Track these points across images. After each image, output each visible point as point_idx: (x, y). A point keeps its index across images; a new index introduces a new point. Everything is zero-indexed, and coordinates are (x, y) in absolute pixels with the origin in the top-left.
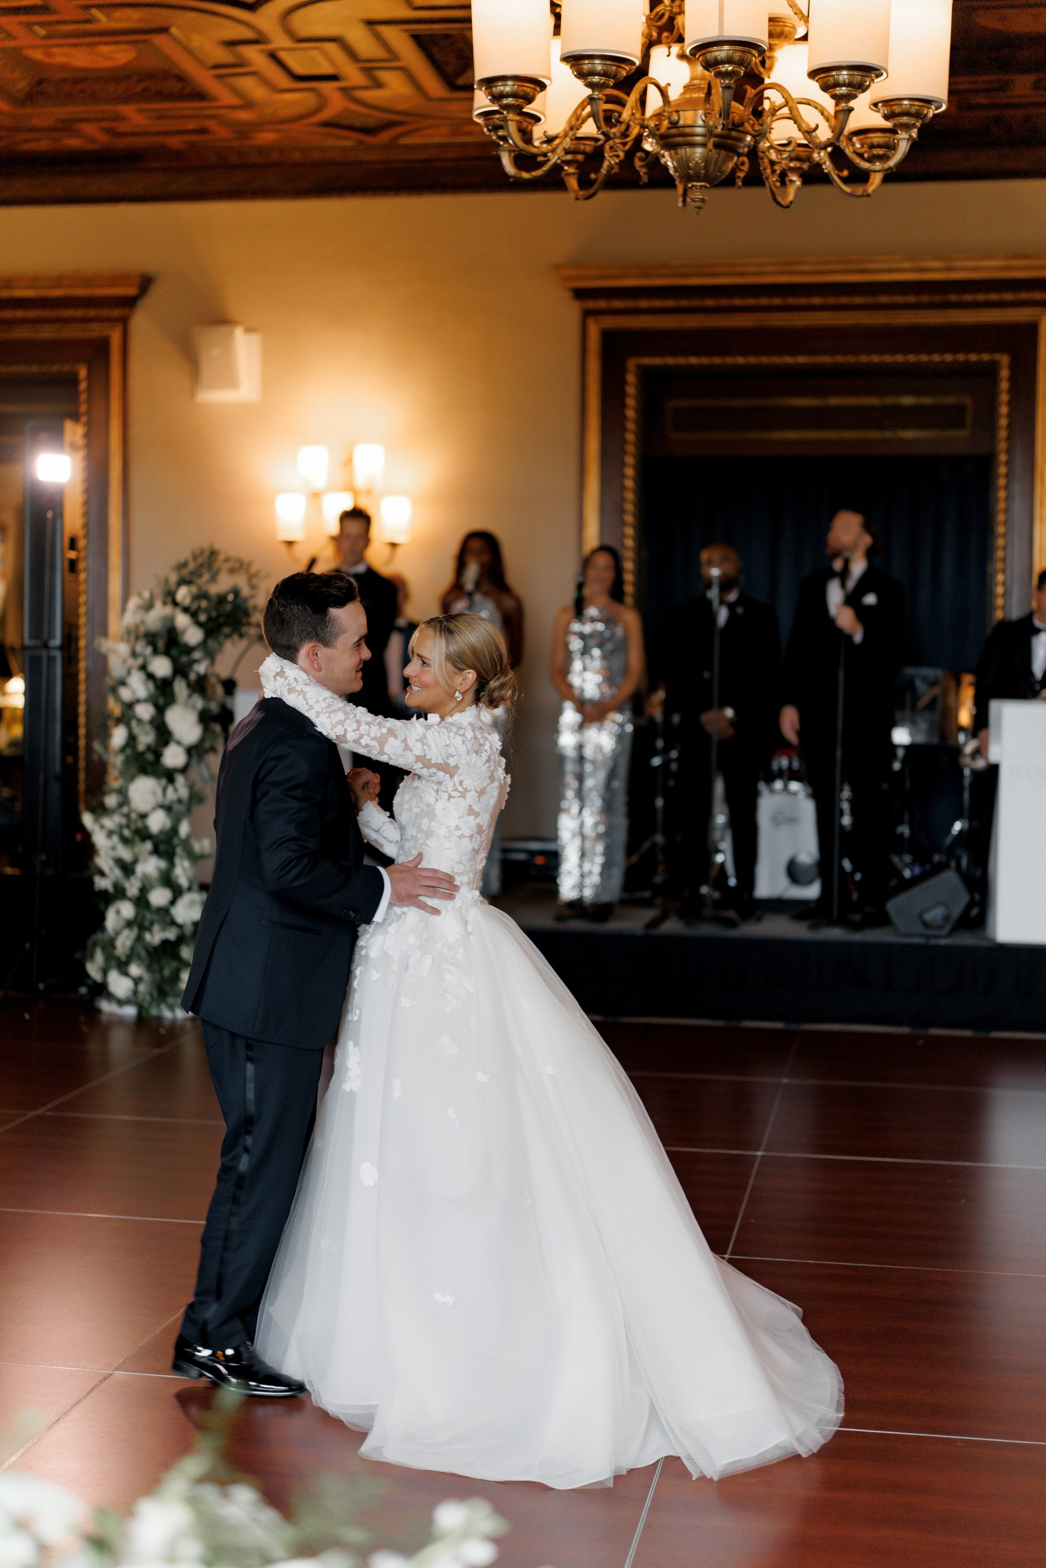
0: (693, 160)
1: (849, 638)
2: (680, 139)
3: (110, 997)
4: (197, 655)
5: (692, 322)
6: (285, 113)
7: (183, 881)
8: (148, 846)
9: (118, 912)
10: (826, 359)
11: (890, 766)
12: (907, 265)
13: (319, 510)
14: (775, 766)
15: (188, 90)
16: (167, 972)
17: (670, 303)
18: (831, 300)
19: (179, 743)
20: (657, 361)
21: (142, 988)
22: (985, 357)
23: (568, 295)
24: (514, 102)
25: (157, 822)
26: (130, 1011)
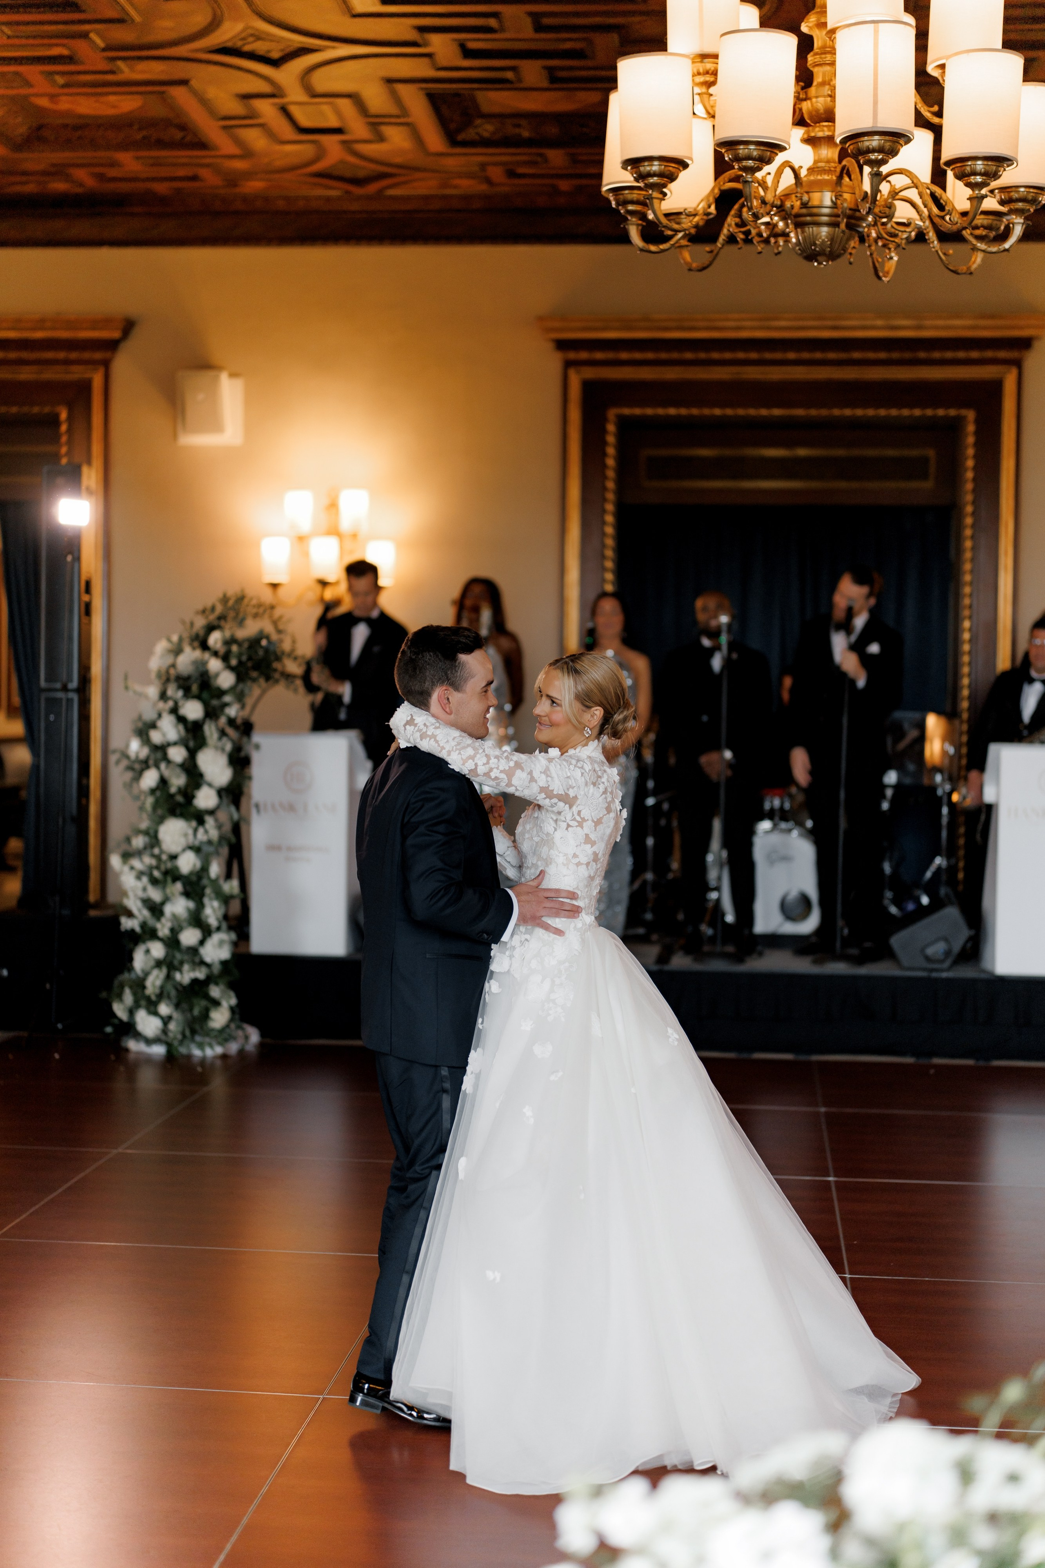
0: (820, 238)
1: (853, 682)
2: (808, 218)
3: (137, 1035)
4: (227, 699)
5: (671, 374)
6: (279, 163)
7: (213, 921)
8: (179, 886)
9: (148, 951)
10: (800, 412)
11: (879, 805)
12: (879, 323)
13: (306, 554)
14: (767, 806)
15: (188, 138)
16: (196, 1012)
17: (650, 355)
18: (806, 355)
19: (210, 785)
20: (637, 411)
21: (172, 1026)
22: (952, 412)
23: (550, 346)
24: (659, 181)
25: (187, 863)
26: (159, 1050)
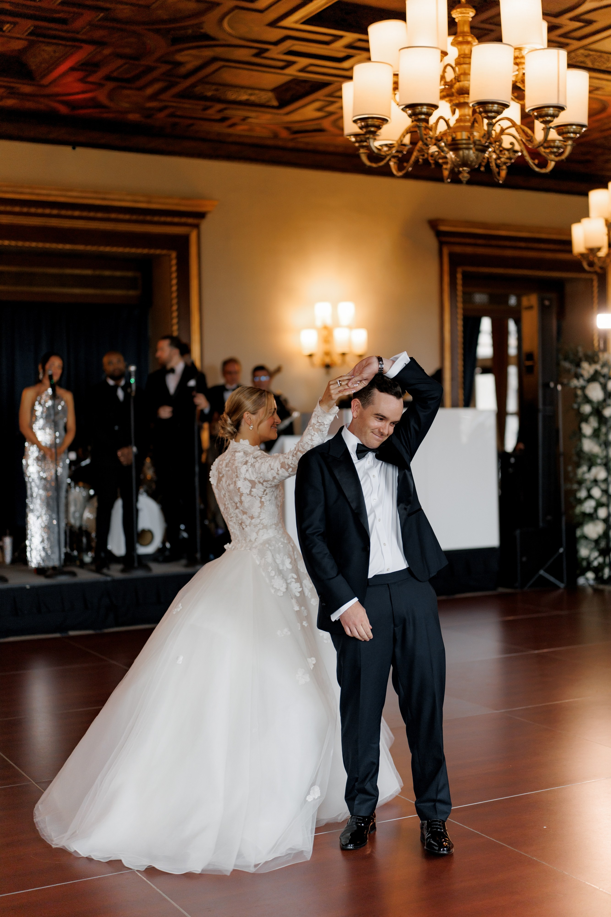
1: (203, 410)
12: (129, 198)
22: (164, 252)
